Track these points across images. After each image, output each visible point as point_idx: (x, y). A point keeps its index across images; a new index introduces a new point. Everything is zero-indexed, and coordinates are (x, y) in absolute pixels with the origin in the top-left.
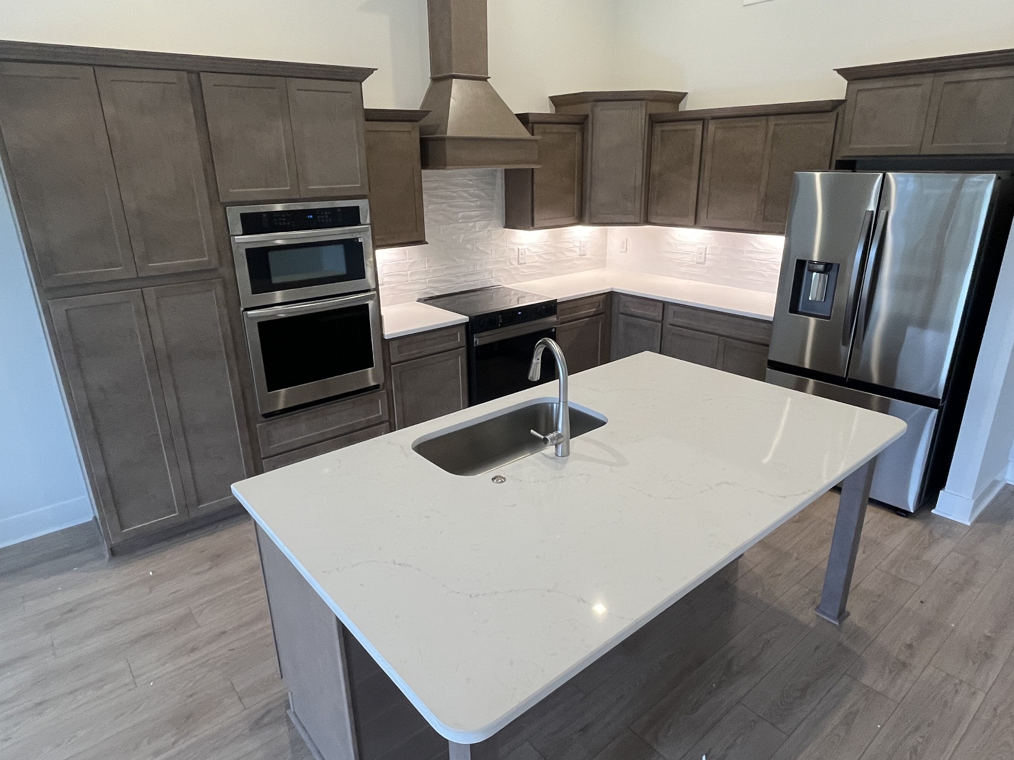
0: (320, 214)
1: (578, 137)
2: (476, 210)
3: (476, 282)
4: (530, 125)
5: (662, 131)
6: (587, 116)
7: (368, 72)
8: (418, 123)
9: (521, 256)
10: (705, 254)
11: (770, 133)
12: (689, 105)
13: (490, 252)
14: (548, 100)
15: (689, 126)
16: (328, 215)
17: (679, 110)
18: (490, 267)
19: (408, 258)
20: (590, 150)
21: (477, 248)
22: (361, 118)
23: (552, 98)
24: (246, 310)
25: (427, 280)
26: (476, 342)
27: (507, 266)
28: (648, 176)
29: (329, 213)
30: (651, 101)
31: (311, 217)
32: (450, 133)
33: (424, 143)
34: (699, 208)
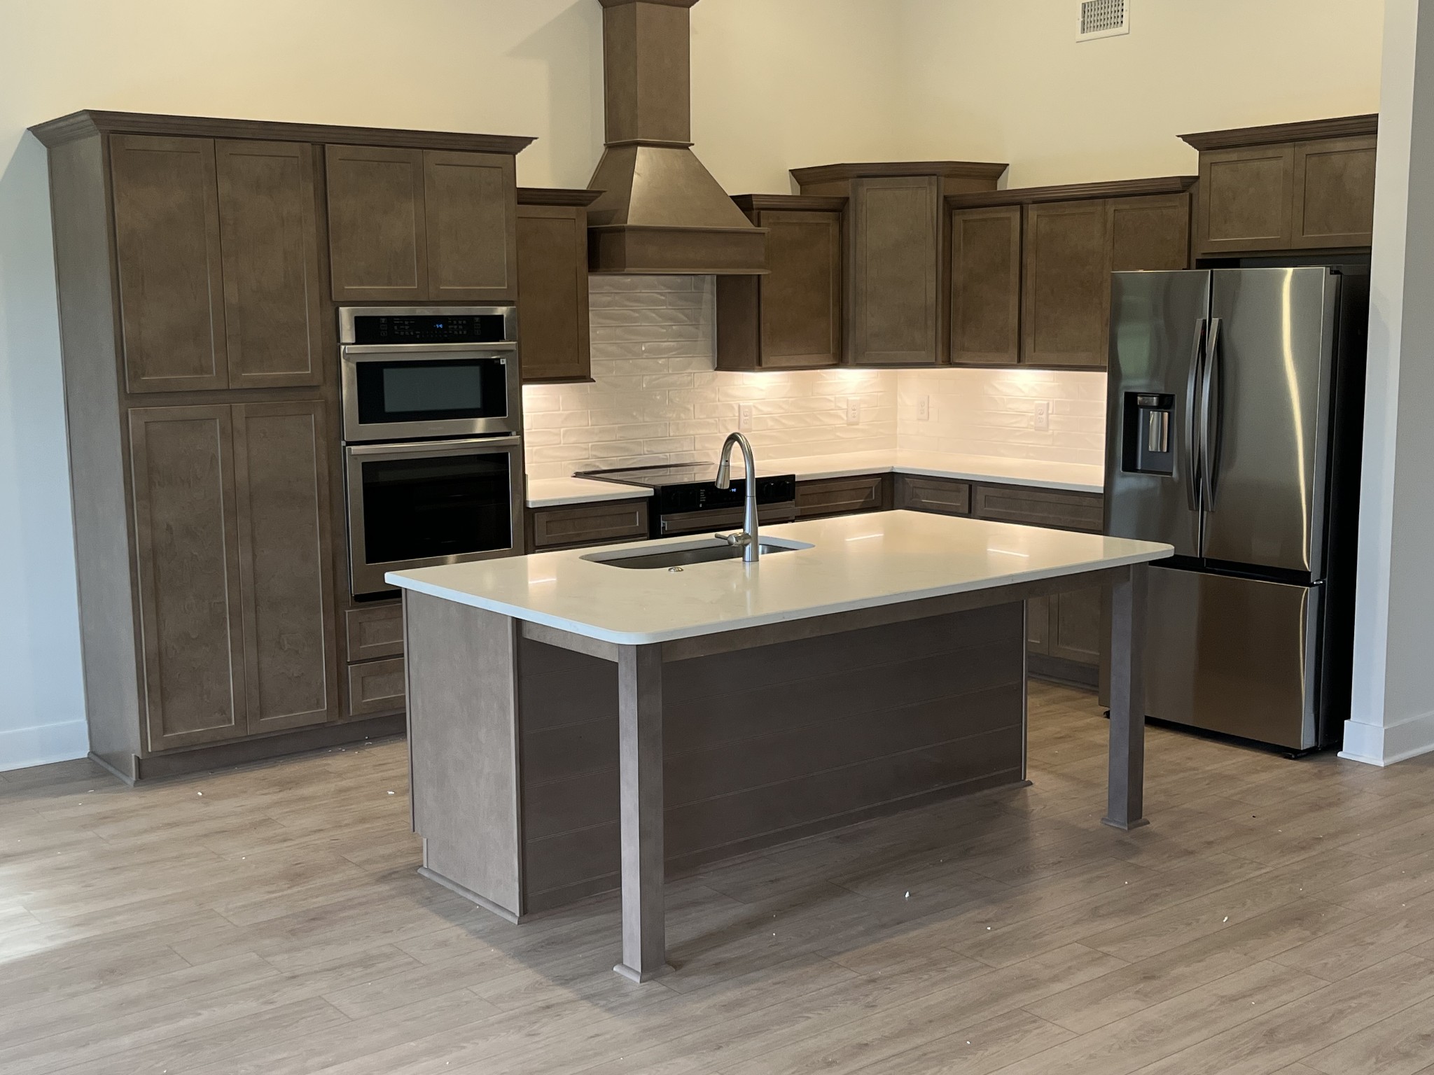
0: (452, 324)
1: (833, 230)
2: (670, 340)
3: (668, 454)
4: (755, 212)
5: (965, 221)
6: (847, 199)
7: (526, 141)
8: (585, 208)
9: (743, 418)
10: (1048, 414)
11: (1109, 225)
12: (1012, 182)
13: (692, 408)
14: (788, 174)
15: (1002, 213)
16: (462, 324)
17: (998, 190)
18: (692, 432)
19: (561, 408)
20: (852, 252)
21: (670, 400)
22: (513, 201)
23: (794, 172)
24: (349, 444)
25: (590, 444)
26: (664, 528)
27: (720, 432)
28: (947, 291)
29: (464, 322)
30: (948, 176)
31: (441, 326)
32: (631, 221)
33: (594, 236)
34: (1023, 337)
